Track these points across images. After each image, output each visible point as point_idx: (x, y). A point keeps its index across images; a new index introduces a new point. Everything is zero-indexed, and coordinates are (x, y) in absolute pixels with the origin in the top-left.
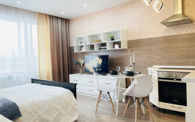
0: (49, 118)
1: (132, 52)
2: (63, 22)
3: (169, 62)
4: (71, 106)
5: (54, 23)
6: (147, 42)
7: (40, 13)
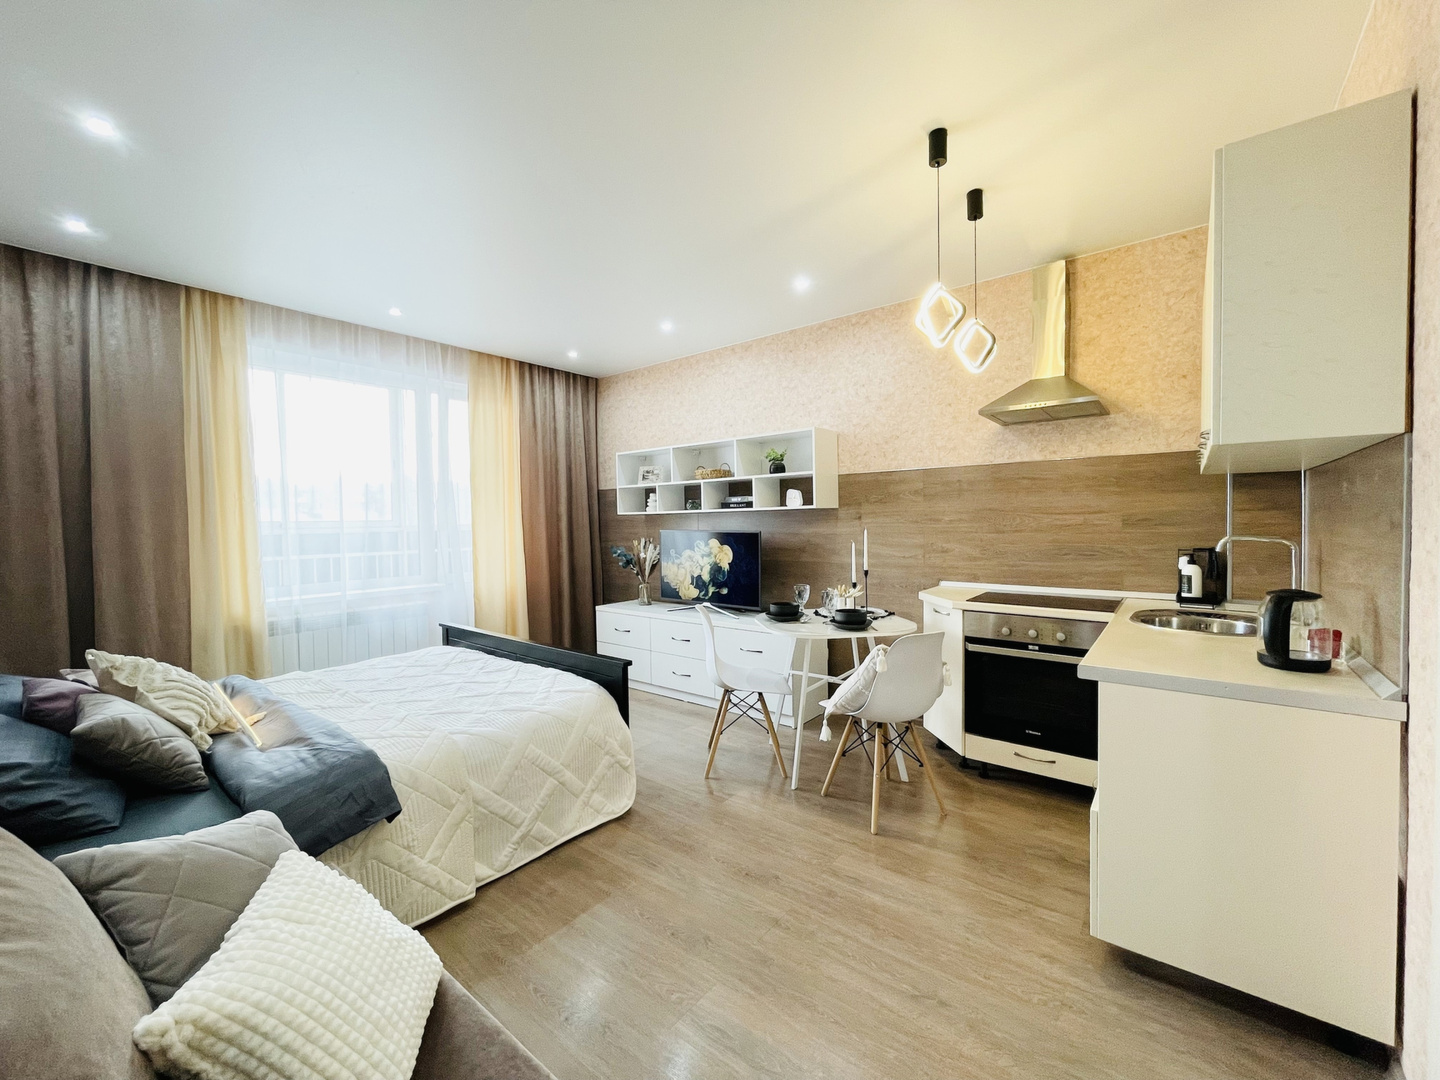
0: (516, 809)
1: (857, 522)
2: (575, 389)
3: (1006, 568)
4: (607, 753)
5: (537, 393)
6: (920, 485)
7: (480, 354)
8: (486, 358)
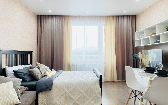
8: (109, 17)
